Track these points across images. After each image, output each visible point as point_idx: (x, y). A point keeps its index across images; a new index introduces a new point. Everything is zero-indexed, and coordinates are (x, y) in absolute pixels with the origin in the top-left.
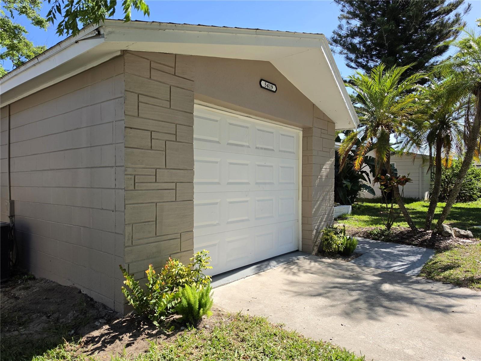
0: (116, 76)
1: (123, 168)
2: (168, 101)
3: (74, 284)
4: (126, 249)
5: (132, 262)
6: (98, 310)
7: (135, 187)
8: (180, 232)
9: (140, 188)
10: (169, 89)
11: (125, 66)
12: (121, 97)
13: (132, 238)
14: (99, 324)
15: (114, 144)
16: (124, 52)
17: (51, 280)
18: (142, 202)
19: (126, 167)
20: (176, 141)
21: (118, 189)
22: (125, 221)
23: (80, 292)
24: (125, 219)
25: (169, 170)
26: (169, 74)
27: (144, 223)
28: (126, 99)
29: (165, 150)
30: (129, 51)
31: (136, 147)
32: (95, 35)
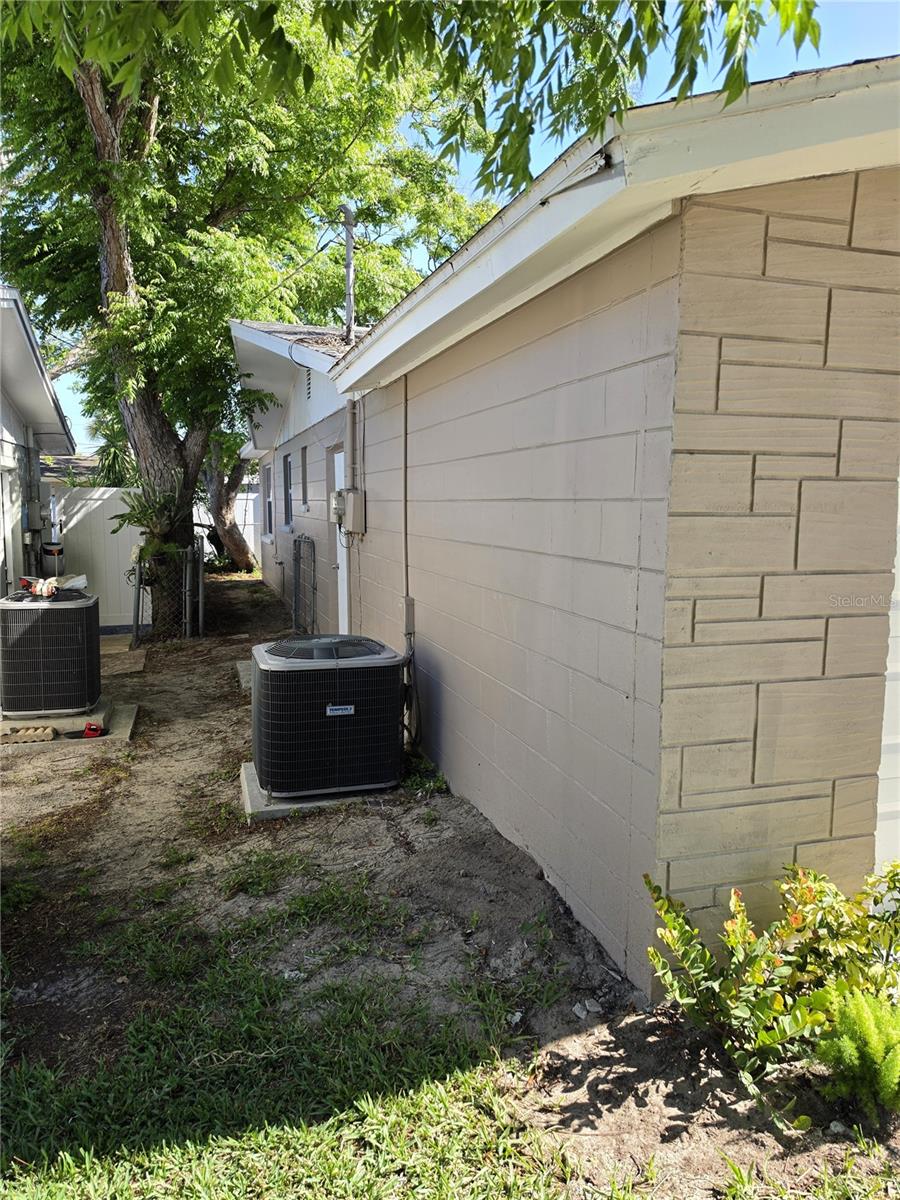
0: (655, 285)
1: (662, 578)
2: (818, 342)
3: (527, 847)
4: (662, 819)
5: (677, 859)
6: (583, 957)
7: (693, 636)
8: (833, 776)
9: (708, 640)
10: (826, 300)
11: (684, 252)
12: (667, 355)
13: (681, 789)
14: (583, 1015)
15: (637, 500)
16: (684, 203)
17: (481, 811)
18: (712, 680)
19: (671, 577)
20: (837, 477)
21: (645, 636)
22: (660, 736)
23: (541, 876)
24: (661, 731)
25: (804, 577)
26: (830, 246)
27: (718, 746)
28: (680, 359)
29: (795, 512)
30: (698, 199)
31: (704, 510)
32: (595, 170)
